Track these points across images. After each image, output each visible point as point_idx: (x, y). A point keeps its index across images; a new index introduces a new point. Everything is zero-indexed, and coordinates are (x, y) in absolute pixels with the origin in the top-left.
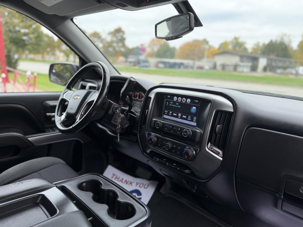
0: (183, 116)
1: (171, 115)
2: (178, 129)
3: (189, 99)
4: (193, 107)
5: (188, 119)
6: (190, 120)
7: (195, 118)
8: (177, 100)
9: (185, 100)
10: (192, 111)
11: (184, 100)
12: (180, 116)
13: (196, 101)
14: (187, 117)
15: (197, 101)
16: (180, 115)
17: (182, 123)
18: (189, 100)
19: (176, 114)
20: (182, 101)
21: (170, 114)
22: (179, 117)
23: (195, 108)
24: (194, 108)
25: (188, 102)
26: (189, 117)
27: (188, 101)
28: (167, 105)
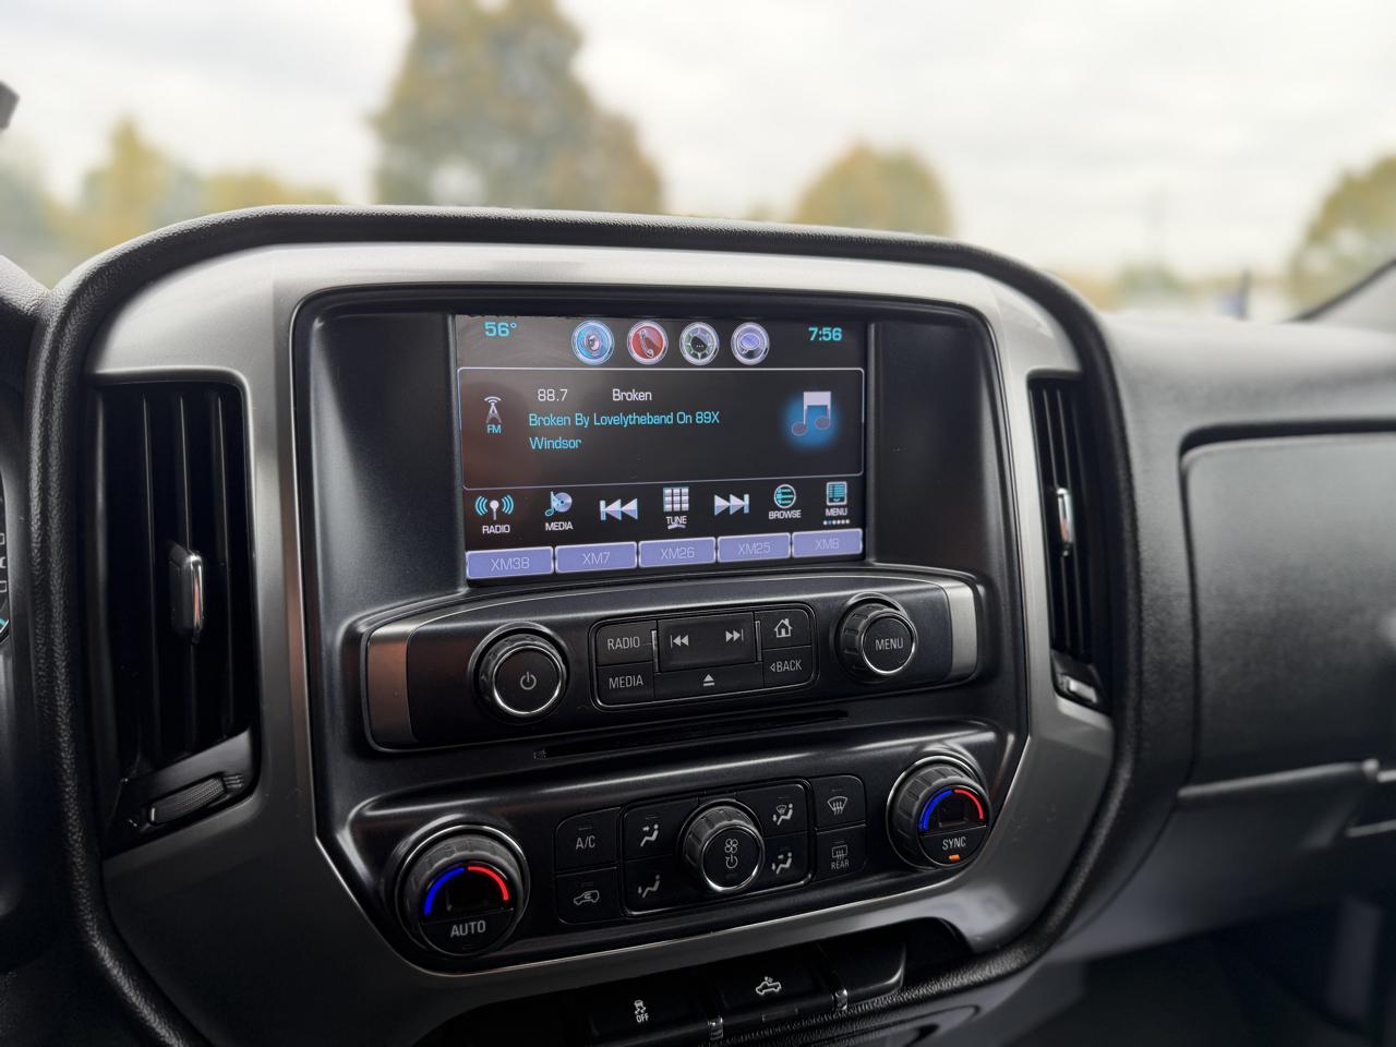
0: (719, 503)
1: (568, 526)
2: (768, 633)
3: (749, 325)
4: (806, 394)
5: (773, 515)
6: (797, 514)
7: (837, 490)
8: (620, 355)
9: (712, 339)
10: (801, 428)
11: (698, 344)
12: (686, 506)
13: (826, 330)
14: (763, 502)
15: (834, 334)
16: (676, 498)
17: (717, 566)
18: (751, 340)
19: (632, 507)
20: (674, 356)
21: (558, 517)
22: (675, 523)
23: (822, 398)
24: (819, 399)
25: (750, 355)
26: (778, 497)
27: (749, 347)
28: (496, 429)
